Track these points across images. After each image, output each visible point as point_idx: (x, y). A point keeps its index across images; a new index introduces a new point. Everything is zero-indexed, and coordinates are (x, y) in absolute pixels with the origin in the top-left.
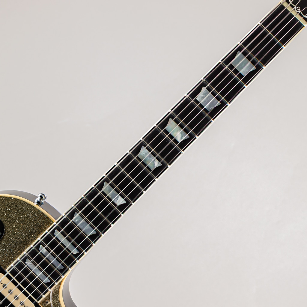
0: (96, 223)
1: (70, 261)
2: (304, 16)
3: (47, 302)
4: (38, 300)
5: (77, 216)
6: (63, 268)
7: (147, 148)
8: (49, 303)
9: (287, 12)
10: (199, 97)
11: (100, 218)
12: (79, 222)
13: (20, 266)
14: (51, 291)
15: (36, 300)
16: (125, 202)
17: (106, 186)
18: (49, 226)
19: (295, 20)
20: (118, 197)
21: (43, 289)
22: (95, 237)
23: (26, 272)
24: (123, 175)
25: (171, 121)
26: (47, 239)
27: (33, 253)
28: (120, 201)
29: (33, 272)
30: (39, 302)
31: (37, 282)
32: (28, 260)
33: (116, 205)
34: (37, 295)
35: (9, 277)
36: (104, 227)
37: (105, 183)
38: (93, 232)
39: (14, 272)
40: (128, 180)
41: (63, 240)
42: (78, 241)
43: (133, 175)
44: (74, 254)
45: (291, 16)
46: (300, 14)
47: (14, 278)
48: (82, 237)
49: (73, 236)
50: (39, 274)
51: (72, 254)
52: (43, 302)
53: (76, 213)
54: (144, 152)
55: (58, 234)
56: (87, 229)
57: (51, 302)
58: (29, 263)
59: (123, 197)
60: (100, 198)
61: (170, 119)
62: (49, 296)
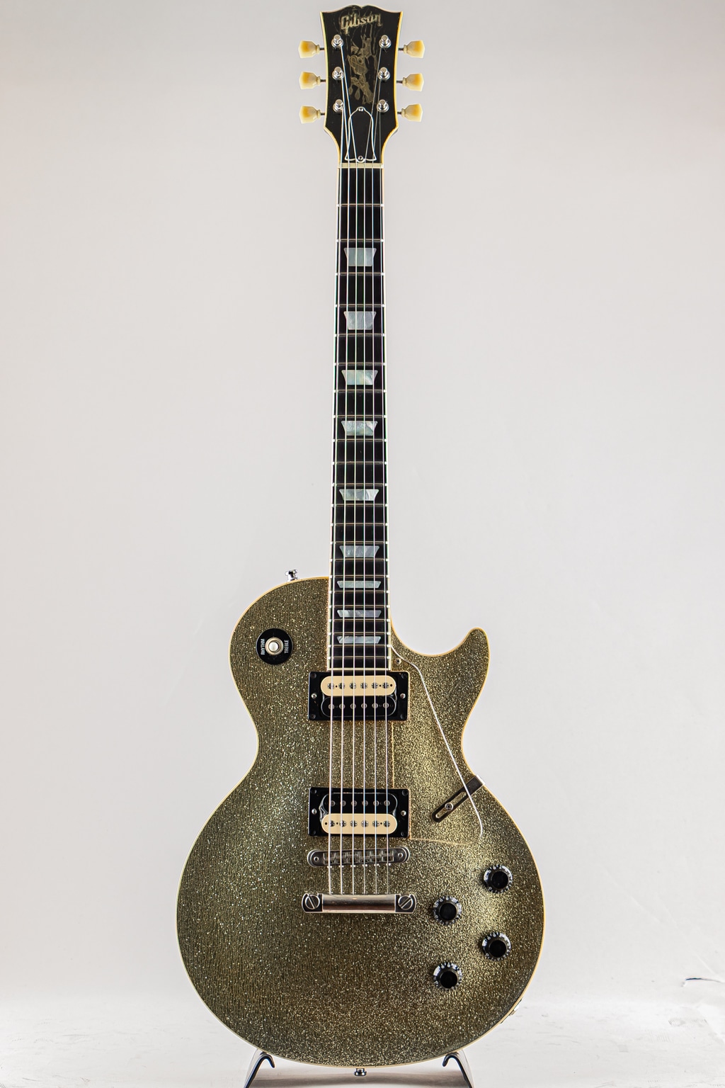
0: (369, 538)
1: (381, 598)
2: (373, 160)
3: (398, 661)
4: (387, 667)
5: (344, 549)
6: (380, 611)
7: (348, 420)
8: (400, 661)
9: (353, 171)
10: (349, 326)
11: (369, 529)
12: (352, 553)
13: (338, 651)
14: (390, 646)
15: (385, 669)
16: (377, 491)
17: (345, 494)
18: (327, 586)
19: (368, 171)
20: (366, 492)
21: (381, 651)
22: (381, 553)
23: (349, 650)
24: (350, 468)
25: (346, 373)
26: (338, 599)
27: (338, 626)
28: (371, 494)
29: (355, 644)
30: (390, 668)
31: (370, 650)
32: (339, 638)
33: (372, 502)
34: (381, 663)
35: (337, 674)
36: (381, 534)
37: (341, 491)
38: (375, 549)
39: (337, 663)
40: (360, 468)
41: (354, 584)
42: (369, 571)
43: (360, 458)
44: (378, 587)
45: (361, 171)
46: (367, 162)
47: (343, 669)
48: (369, 564)
49: (359, 571)
50: (364, 640)
51: (376, 589)
52: (394, 665)
53: (341, 547)
54: (349, 427)
55: (344, 584)
56: (366, 552)
57: (401, 658)
58: (343, 640)
59: (371, 488)
60: (350, 510)
61: (343, 371)
62: (394, 653)
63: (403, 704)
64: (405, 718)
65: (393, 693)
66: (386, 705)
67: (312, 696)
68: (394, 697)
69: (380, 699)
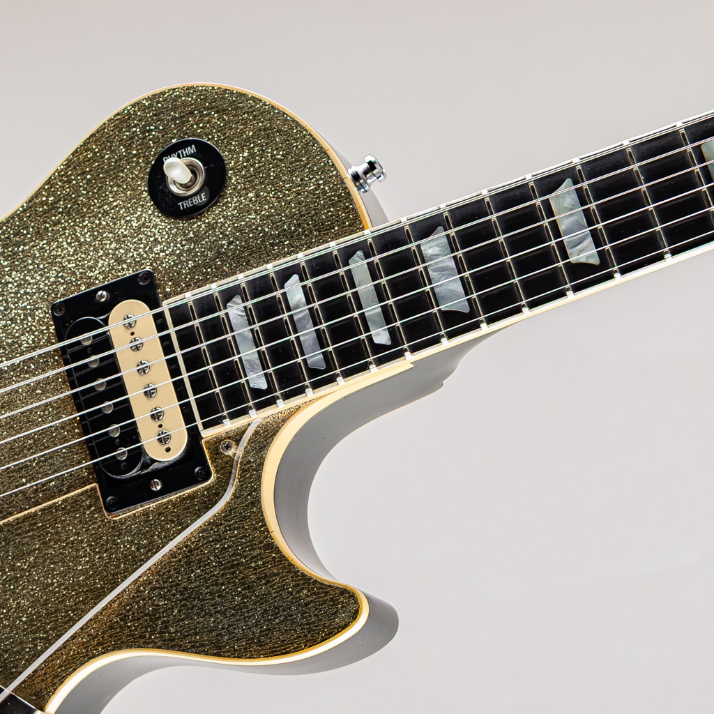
1: (353, 357)
3: (228, 447)
4: (206, 426)
5: (440, 236)
6: (323, 366)
8: (230, 453)
13: (207, 305)
14: (256, 418)
21: (237, 401)
23: (215, 328)
24: (629, 181)
26: (322, 264)
27: (261, 286)
28: (585, 253)
29: (233, 337)
30: (207, 434)
31: (230, 373)
32: (237, 298)
33: (565, 256)
34: (209, 409)
35: (159, 322)
37: (568, 181)
38: (460, 303)
39: (180, 315)
40: (637, 201)
41: (365, 287)
43: (658, 194)
44: (375, 340)
47: (172, 331)
48: (423, 302)
49: (397, 287)
50: (248, 353)
51: (370, 338)
52: (216, 444)
53: (440, 227)
55: (359, 265)
57: (237, 452)
58: (235, 311)
59: (598, 243)
60: (530, 216)
62: (244, 432)
63: (137, 492)
64: (111, 508)
65: (153, 461)
66: (122, 452)
67: (100, 293)
68: (145, 466)
69: (131, 434)
